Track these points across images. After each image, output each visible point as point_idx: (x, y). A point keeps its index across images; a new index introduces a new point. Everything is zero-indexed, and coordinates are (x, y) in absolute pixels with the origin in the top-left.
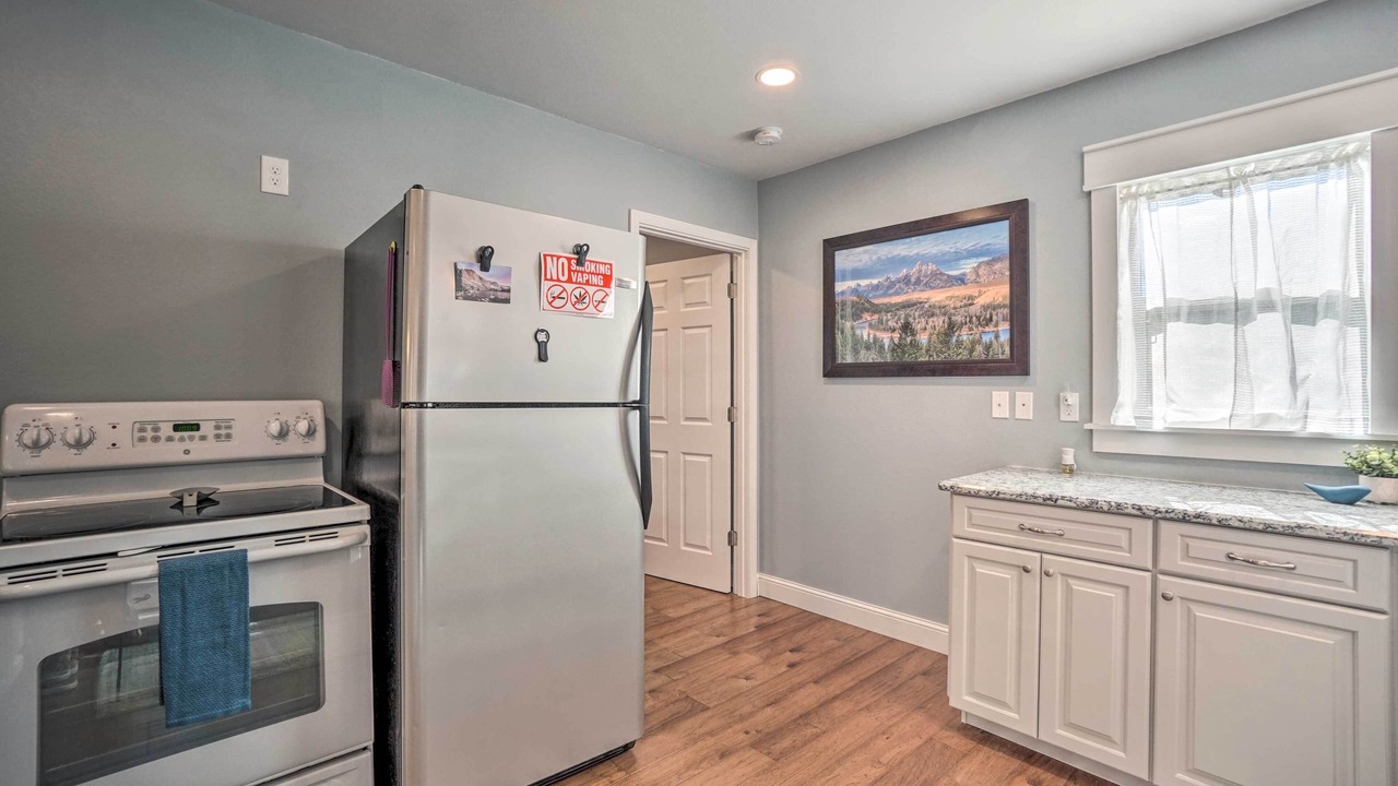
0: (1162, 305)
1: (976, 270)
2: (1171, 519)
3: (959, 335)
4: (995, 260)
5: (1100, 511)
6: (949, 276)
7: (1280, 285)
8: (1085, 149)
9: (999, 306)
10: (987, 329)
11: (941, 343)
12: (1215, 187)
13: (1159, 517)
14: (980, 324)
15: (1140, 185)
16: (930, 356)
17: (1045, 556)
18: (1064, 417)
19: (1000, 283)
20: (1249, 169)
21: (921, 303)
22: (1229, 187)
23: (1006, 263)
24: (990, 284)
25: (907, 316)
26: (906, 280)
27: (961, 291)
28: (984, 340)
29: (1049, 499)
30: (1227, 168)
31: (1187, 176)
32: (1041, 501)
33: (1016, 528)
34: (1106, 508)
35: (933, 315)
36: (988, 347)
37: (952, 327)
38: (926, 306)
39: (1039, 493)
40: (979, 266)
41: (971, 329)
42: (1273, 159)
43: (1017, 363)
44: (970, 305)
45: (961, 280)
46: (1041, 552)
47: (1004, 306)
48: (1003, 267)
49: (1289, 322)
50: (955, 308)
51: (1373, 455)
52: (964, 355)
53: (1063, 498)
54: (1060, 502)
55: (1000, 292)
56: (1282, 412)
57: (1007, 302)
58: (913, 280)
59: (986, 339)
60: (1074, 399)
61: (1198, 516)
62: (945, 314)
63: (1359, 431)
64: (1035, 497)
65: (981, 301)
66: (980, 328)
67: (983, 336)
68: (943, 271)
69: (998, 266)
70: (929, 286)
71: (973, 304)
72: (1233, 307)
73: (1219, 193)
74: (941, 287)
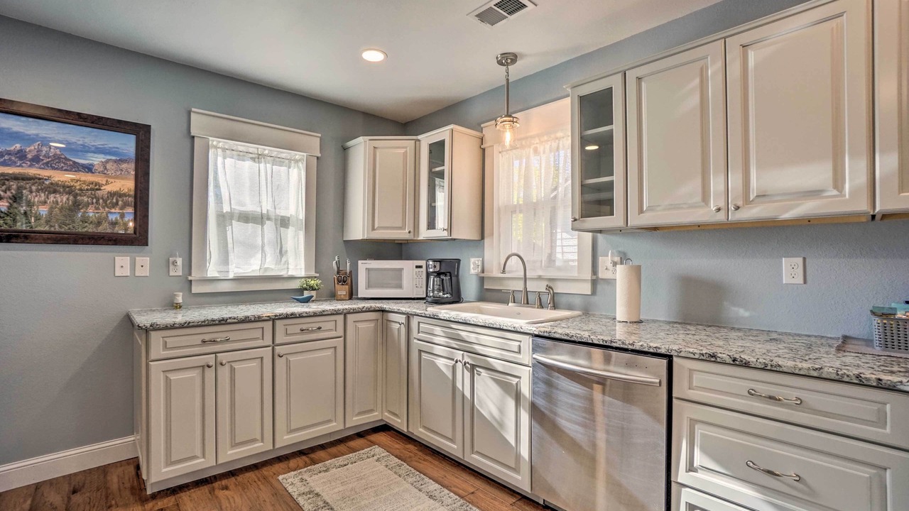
0: (229, 211)
1: (104, 164)
2: (282, 318)
3: (85, 212)
4: (122, 161)
5: (250, 321)
6: (74, 162)
7: (275, 208)
8: (193, 109)
9: (125, 195)
10: (113, 210)
11: (65, 216)
12: (251, 155)
13: (274, 319)
14: (106, 205)
15: (219, 142)
16: (51, 226)
17: (218, 355)
18: (172, 273)
19: (126, 179)
20: (266, 152)
21: (40, 179)
22: (258, 158)
23: (132, 166)
24: (116, 177)
25: (19, 188)
26: (21, 155)
27: (89, 177)
28: (110, 218)
29: (222, 320)
30: (258, 148)
31: (241, 146)
32: (217, 322)
33: (200, 343)
34: (253, 319)
35: (55, 192)
36: (114, 224)
37: (77, 205)
38: (47, 182)
39: (215, 318)
40: (108, 161)
41: (97, 209)
42: (276, 152)
43: (139, 238)
44: (97, 190)
45: (89, 169)
46: (215, 353)
47: (129, 196)
48: (131, 167)
49: (278, 226)
50: (81, 190)
51: (312, 282)
52: (90, 229)
53: (230, 318)
54: (229, 321)
55: (128, 185)
56: (273, 267)
57: (132, 193)
58: (29, 156)
59: (112, 217)
60: (180, 261)
61: (292, 314)
62: (69, 193)
63: (303, 274)
64: (214, 321)
65: (109, 188)
66: (107, 209)
67: (109, 215)
68: (68, 157)
69: (124, 166)
70: (48, 165)
71: (100, 190)
72: (260, 216)
73: (253, 159)
74: (66, 170)
